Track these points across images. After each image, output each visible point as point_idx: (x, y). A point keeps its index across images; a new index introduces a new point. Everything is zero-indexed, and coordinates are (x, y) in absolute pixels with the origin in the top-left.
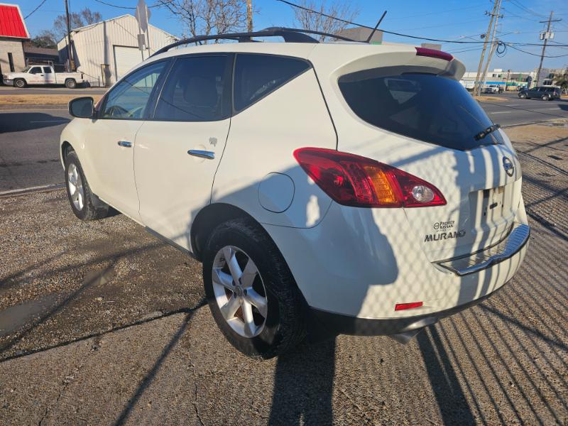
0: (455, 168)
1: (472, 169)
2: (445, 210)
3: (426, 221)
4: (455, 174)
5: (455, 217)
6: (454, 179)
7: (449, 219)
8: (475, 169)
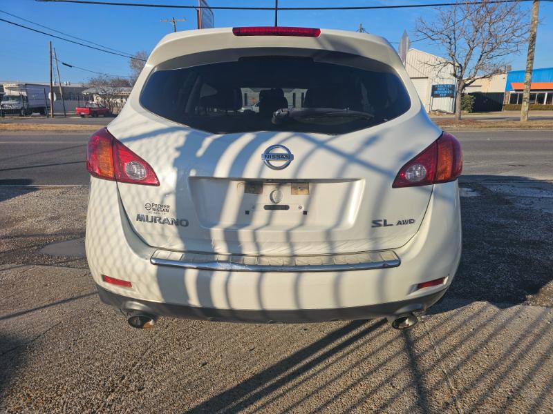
0: (178, 149)
1: (200, 153)
2: (157, 192)
3: (137, 200)
4: (177, 154)
5: (170, 201)
6: (172, 160)
7: (162, 202)
8: (205, 153)
